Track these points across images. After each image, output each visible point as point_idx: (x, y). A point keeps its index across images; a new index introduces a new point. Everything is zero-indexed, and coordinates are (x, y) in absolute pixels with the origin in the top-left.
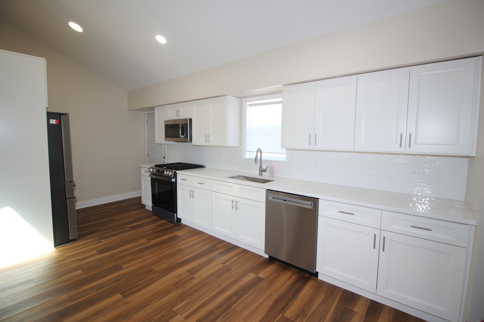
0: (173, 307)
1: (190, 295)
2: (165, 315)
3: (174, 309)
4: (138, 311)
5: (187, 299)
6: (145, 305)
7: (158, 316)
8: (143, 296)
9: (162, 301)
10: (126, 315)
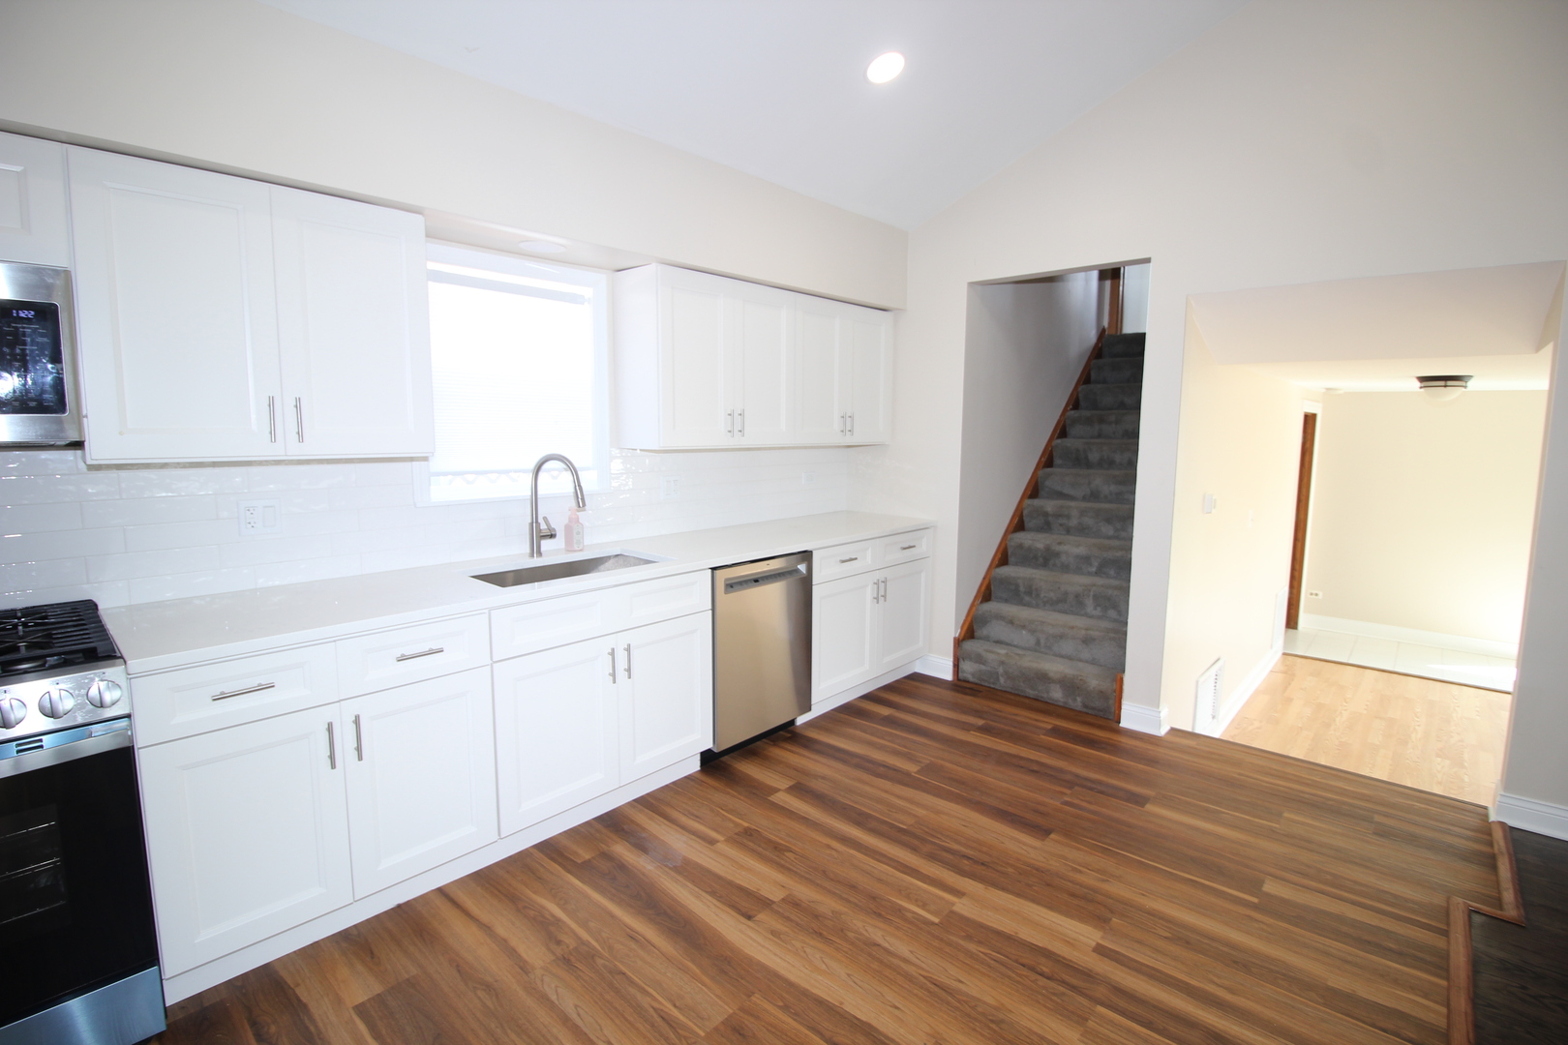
0: (933, 924)
1: (874, 898)
2: (964, 934)
3: (936, 920)
4: (965, 998)
5: (889, 901)
6: (936, 989)
7: (972, 947)
8: (897, 1008)
9: (911, 952)
10: (993, 1026)
